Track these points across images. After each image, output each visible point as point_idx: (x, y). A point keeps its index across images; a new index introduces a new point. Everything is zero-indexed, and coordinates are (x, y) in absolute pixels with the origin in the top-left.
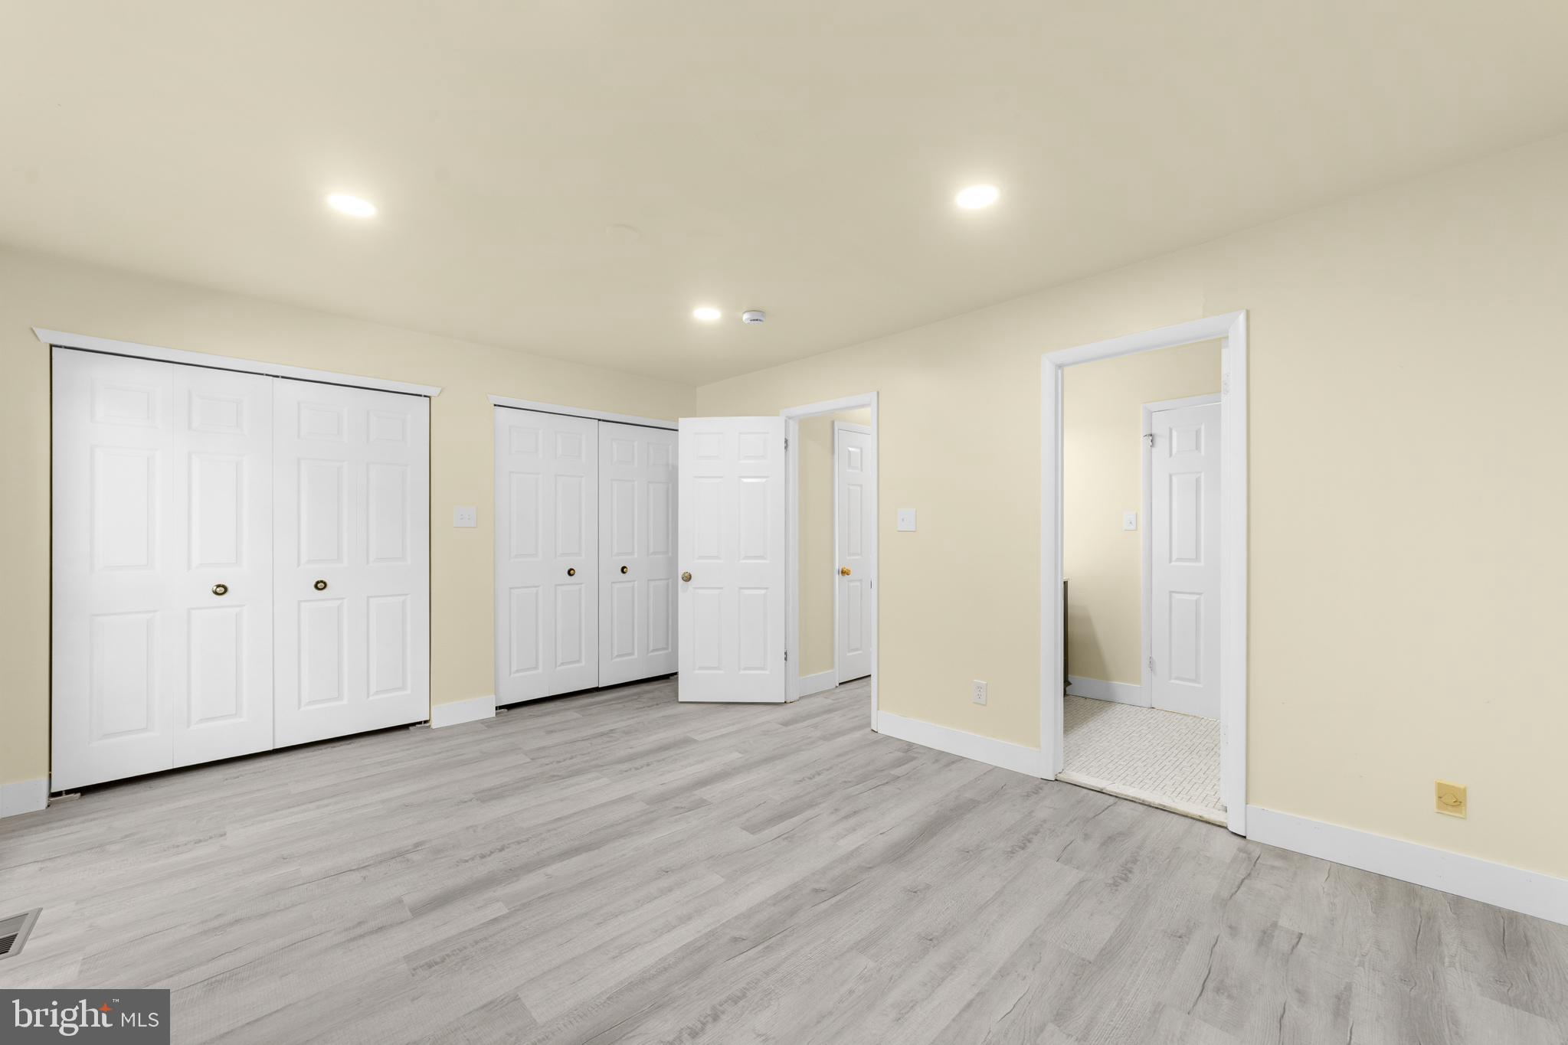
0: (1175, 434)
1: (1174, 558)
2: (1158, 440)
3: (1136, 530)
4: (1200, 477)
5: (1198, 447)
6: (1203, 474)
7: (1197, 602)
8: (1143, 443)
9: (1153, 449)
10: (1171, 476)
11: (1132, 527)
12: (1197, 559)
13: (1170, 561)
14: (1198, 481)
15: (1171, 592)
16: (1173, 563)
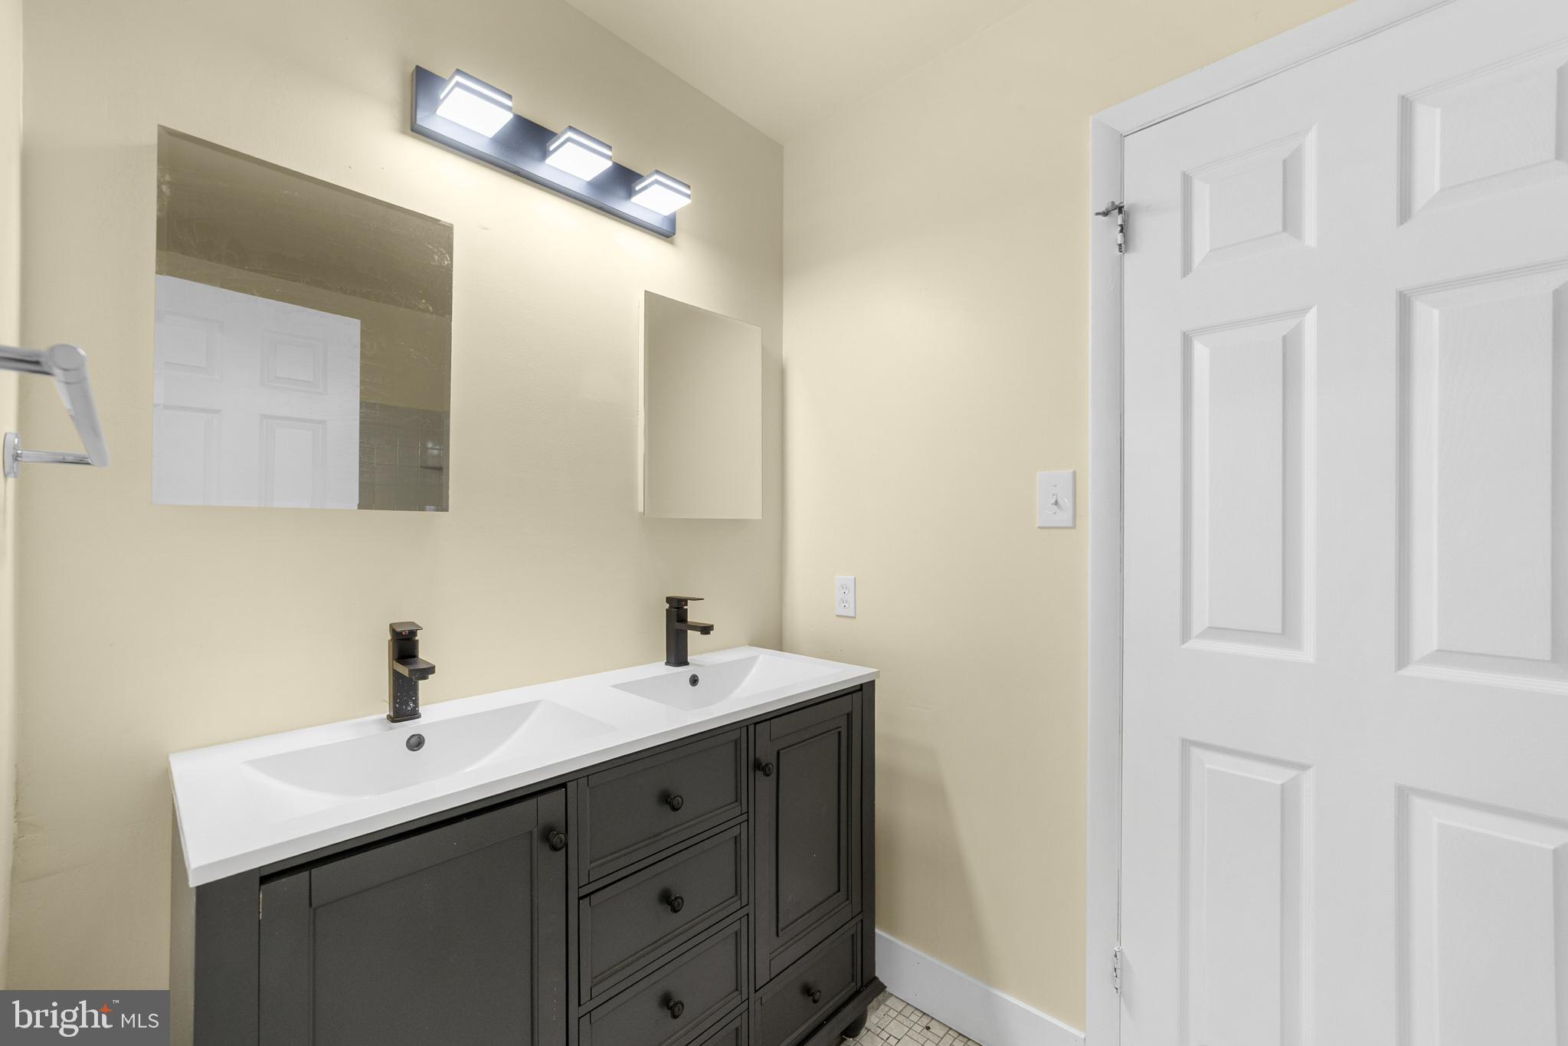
0: (1202, 192)
1: (1197, 627)
2: (1144, 227)
3: (1074, 527)
4: (1298, 331)
5: (1290, 221)
6: (1311, 319)
7: (1287, 797)
8: (1098, 234)
9: (1129, 258)
10: (1187, 341)
11: (1064, 518)
12: (1288, 632)
13: (1186, 636)
14: (1290, 347)
15: (1186, 744)
16: (1193, 644)
